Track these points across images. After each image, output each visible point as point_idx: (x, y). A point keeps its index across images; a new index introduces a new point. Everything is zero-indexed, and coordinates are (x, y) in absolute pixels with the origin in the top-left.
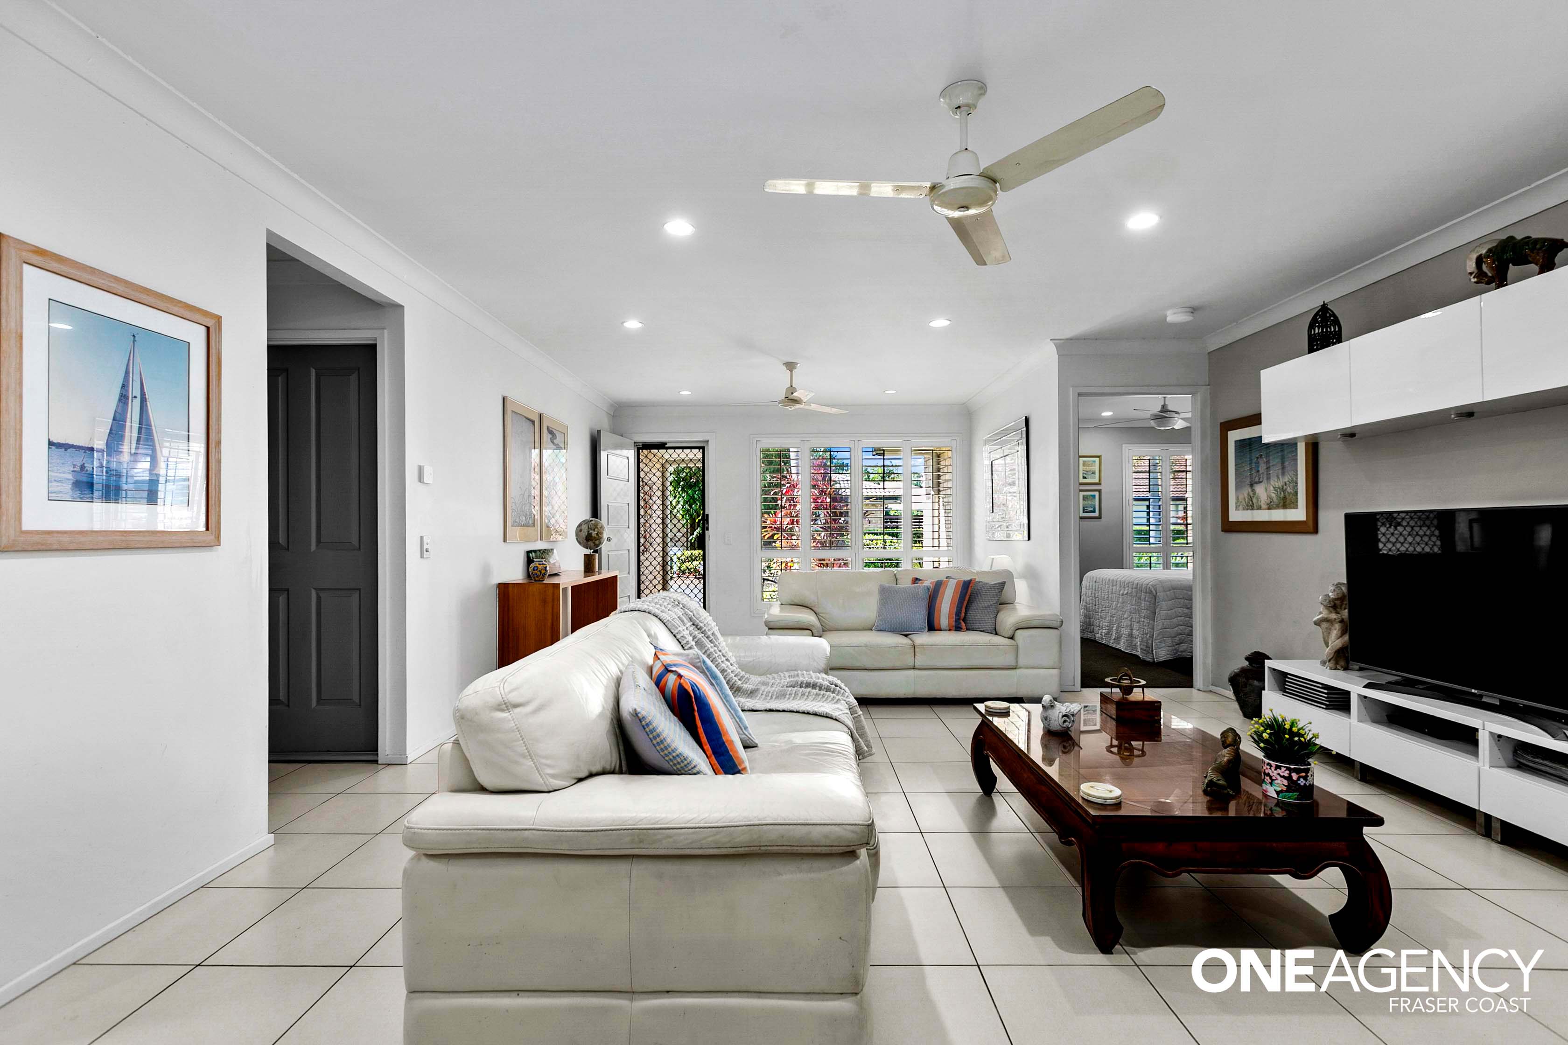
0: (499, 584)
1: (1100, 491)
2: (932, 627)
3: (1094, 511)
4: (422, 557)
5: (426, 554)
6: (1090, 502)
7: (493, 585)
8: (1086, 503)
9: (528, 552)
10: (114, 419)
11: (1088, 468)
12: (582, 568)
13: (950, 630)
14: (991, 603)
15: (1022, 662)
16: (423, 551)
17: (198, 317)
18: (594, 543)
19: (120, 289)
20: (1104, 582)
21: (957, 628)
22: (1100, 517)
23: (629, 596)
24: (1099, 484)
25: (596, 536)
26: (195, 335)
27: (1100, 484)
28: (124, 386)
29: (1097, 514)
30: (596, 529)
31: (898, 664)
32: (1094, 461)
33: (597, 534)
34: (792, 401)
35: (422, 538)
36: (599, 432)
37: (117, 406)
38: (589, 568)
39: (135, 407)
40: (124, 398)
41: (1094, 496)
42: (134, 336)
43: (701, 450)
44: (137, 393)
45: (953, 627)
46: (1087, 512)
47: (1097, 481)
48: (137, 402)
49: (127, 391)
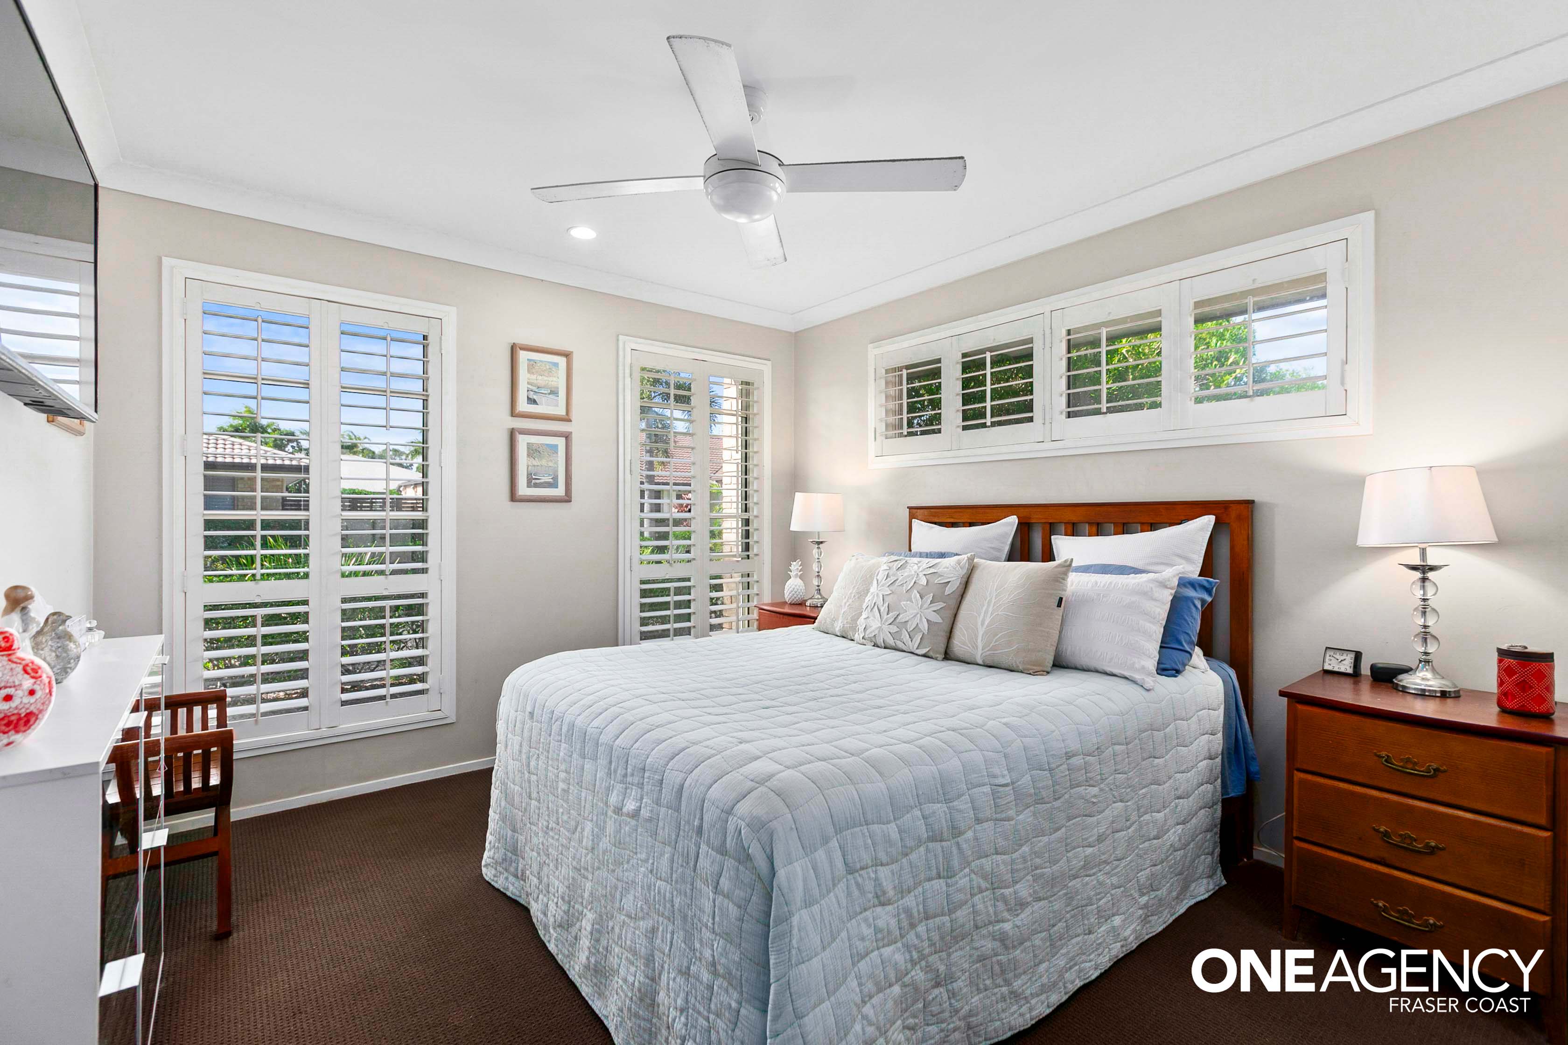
1: (567, 437)
3: (553, 485)
6: (544, 462)
8: (536, 462)
11: (541, 380)
20: (555, 728)
22: (567, 499)
24: (567, 419)
27: (570, 421)
29: (560, 491)
32: (556, 365)
41: (554, 448)
46: (536, 486)
47: (561, 411)
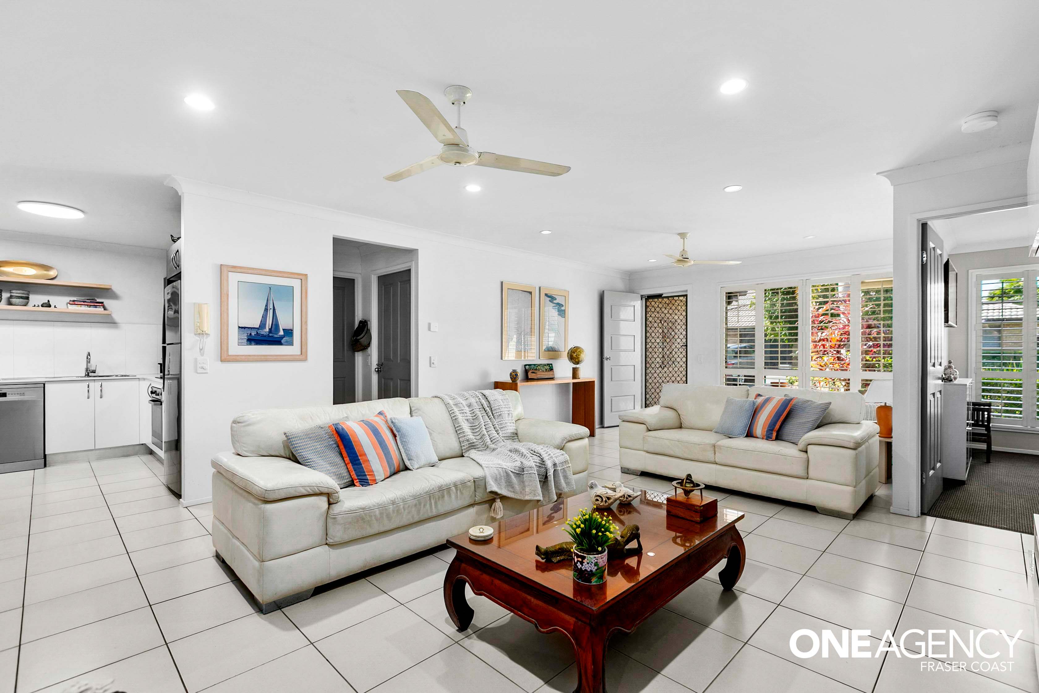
0: (495, 382)
2: (750, 434)
4: (430, 367)
5: (432, 365)
7: (491, 383)
9: (525, 365)
10: (263, 317)
12: (571, 376)
13: (763, 438)
14: (809, 420)
15: (811, 474)
16: (431, 364)
17: (296, 276)
18: (575, 361)
19: (263, 273)
21: (768, 437)
23: (634, 395)
25: (575, 356)
26: (296, 284)
28: (266, 306)
30: (576, 353)
31: (701, 458)
33: (576, 356)
34: (684, 259)
35: (430, 357)
36: (603, 291)
37: (264, 313)
38: (575, 375)
39: (270, 313)
40: (266, 310)
42: (270, 288)
43: (685, 297)
44: (272, 307)
45: (764, 436)
48: (272, 311)
49: (268, 307)
